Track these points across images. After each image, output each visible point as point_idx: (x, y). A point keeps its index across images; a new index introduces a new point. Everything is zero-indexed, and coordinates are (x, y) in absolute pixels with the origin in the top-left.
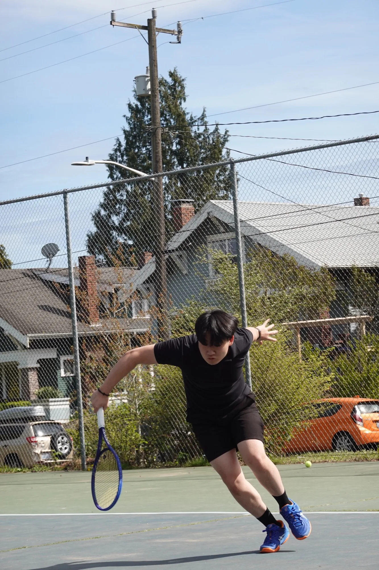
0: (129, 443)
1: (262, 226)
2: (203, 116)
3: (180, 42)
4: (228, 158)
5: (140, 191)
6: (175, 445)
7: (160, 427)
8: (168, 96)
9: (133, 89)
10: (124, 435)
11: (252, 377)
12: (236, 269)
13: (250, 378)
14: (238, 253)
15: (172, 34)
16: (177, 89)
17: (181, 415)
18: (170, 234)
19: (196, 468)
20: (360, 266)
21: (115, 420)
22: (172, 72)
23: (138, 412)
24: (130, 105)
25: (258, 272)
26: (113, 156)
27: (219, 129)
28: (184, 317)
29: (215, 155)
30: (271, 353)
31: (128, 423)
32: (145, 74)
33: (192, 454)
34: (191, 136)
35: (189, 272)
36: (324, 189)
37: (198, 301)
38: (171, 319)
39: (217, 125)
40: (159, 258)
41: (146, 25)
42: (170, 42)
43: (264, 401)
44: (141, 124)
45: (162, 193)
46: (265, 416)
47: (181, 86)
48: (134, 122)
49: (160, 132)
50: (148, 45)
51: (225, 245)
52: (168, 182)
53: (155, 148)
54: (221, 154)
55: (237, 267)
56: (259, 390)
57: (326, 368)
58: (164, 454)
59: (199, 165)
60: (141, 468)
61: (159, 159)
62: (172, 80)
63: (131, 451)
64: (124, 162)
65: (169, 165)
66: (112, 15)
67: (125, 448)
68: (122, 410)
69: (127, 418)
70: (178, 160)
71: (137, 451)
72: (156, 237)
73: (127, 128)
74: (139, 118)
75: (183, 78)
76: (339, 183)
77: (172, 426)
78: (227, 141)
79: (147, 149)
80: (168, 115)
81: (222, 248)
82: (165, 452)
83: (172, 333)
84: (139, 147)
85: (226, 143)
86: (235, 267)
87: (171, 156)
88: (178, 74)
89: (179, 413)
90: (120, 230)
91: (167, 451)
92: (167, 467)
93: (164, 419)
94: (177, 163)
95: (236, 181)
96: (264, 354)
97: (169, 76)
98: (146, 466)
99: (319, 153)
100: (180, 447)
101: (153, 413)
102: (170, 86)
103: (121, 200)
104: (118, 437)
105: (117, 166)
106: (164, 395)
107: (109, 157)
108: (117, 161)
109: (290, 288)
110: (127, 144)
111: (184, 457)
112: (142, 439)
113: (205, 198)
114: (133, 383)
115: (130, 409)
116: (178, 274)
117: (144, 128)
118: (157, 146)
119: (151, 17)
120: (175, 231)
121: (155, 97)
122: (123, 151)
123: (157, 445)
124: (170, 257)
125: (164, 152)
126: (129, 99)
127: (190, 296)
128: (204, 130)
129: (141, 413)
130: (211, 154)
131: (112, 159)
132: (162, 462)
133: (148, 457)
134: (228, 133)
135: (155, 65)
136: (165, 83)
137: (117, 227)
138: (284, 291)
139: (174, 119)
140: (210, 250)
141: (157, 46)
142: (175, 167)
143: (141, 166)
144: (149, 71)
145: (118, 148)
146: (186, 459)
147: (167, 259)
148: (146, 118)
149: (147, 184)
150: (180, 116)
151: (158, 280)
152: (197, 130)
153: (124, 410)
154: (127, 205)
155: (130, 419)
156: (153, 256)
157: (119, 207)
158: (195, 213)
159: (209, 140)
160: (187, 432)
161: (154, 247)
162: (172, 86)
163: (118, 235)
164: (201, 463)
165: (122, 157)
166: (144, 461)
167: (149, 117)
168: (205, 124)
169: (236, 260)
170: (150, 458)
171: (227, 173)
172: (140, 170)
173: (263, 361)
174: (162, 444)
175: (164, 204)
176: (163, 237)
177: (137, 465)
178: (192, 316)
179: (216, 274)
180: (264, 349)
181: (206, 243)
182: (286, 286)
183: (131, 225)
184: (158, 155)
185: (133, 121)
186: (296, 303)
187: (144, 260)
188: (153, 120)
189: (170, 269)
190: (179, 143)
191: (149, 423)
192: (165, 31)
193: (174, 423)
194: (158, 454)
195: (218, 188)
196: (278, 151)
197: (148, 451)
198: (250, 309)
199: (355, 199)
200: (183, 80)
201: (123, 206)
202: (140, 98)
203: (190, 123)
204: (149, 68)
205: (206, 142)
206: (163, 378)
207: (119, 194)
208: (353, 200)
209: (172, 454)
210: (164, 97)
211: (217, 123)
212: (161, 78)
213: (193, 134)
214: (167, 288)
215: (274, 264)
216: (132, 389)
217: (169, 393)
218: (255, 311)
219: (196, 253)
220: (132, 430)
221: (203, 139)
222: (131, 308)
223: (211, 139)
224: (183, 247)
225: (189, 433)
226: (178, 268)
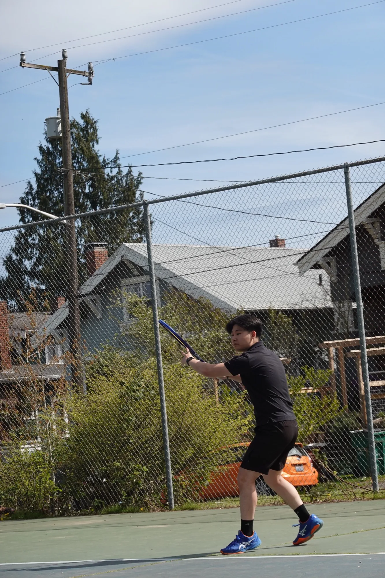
0: (42, 492)
1: (177, 269)
2: (116, 158)
3: (91, 84)
4: (142, 200)
5: (52, 234)
6: (90, 492)
7: (75, 474)
8: (80, 139)
9: (44, 132)
10: (37, 483)
11: (168, 421)
12: (151, 313)
13: (167, 422)
14: (153, 296)
15: (83, 76)
16: (89, 131)
17: (96, 462)
18: (83, 278)
19: (111, 515)
20: (276, 307)
21: (28, 468)
22: (84, 113)
23: (52, 459)
24: (41, 148)
25: (173, 315)
26: (24, 199)
27: (133, 171)
28: (99, 362)
29: (129, 198)
30: (187, 396)
31: (42, 470)
32: (56, 116)
33: (107, 501)
34: (105, 178)
35: (103, 317)
36: (238, 230)
37: (113, 346)
38: (85, 365)
39: (130, 167)
40: (72, 302)
41: (57, 66)
42: (81, 84)
43: (180, 446)
44: (52, 167)
45: (75, 236)
46: (182, 461)
47: (93, 128)
48: (46, 164)
49: (72, 175)
50: (58, 87)
51: (139, 288)
52: (80, 225)
53: (67, 190)
54: (135, 197)
55: (152, 311)
56: (175, 435)
57: (243, 411)
58: (79, 501)
59: (112, 207)
60: (56, 516)
61: (72, 202)
62: (84, 122)
63: (45, 500)
64: (36, 206)
65: (82, 207)
66: (22, 56)
67: (39, 497)
68: (35, 458)
69: (41, 466)
70: (91, 203)
71: (51, 499)
72: (68, 280)
73: (39, 171)
74: (51, 161)
75: (95, 120)
76: (254, 224)
77: (87, 473)
78: (141, 183)
79: (59, 192)
80: (80, 157)
81: (136, 291)
82: (80, 500)
83: (86, 378)
84: (51, 191)
85: (140, 185)
86: (150, 311)
87: (83, 199)
88: (90, 116)
89: (94, 459)
90: (33, 274)
91: (82, 499)
92: (82, 515)
93: (79, 465)
94: (90, 206)
95: (149, 222)
96: (180, 397)
97: (81, 118)
98: (61, 514)
99: (233, 193)
100: (96, 494)
101: (67, 460)
102: (82, 128)
103: (34, 244)
104: (32, 485)
105: (28, 210)
106: (79, 441)
107: (20, 201)
108: (28, 205)
109: (206, 332)
110: (38, 187)
111: (100, 505)
112: (57, 487)
113: (118, 241)
114: (47, 429)
115: (44, 457)
116: (92, 318)
117: (55, 171)
118: (69, 189)
119: (61, 58)
120: (88, 274)
121: (67, 139)
122: (35, 195)
123: (71, 493)
124: (83, 301)
125: (77, 195)
126: (40, 141)
127: (104, 341)
128: (117, 173)
129: (55, 460)
130: (124, 197)
131: (23, 202)
132: (77, 510)
133: (62, 506)
134: (142, 176)
135: (66, 107)
136: (77, 125)
137: (29, 272)
138: (200, 334)
139: (87, 162)
140: (124, 293)
141: (68, 88)
142: (88, 210)
143: (53, 210)
144: (60, 113)
145: (29, 191)
146: (102, 506)
147: (81, 303)
148: (57, 161)
149: (60, 228)
150: (93, 158)
151: (71, 324)
152: (110, 172)
153: (38, 457)
154: (40, 249)
155: (43, 466)
156: (66, 300)
157: (31, 252)
158: (109, 256)
159: (122, 182)
160: (102, 479)
161: (67, 290)
162: (84, 128)
163: (31, 280)
164: (117, 510)
165: (34, 200)
166: (59, 509)
167: (61, 160)
168: (118, 166)
169: (150, 304)
170: (64, 506)
171: (141, 216)
172: (52, 214)
173: (179, 405)
174: (77, 491)
175: (77, 247)
176: (76, 281)
177: (51, 513)
178: (106, 360)
179: (131, 317)
180: (180, 392)
181: (120, 287)
182: (202, 329)
183: (43, 269)
184: (70, 197)
185: (44, 163)
186: (212, 347)
187: (57, 304)
188: (65, 162)
189: (84, 313)
190: (92, 186)
191: (64, 470)
192: (76, 72)
193: (89, 470)
194: (74, 503)
195: (132, 231)
196: (192, 192)
197: (62, 499)
198: (165, 352)
199: (270, 241)
200: (95, 122)
201: (35, 250)
202: (52, 140)
203: (103, 165)
204: (60, 109)
205: (120, 184)
206: (77, 424)
207: (31, 239)
208: (269, 242)
209: (88, 502)
210: (76, 139)
211: (130, 165)
212: (73, 120)
213: (106, 177)
214: (81, 332)
215: (190, 307)
216: (45, 436)
217: (84, 439)
218: (171, 355)
219: (110, 296)
220: (46, 478)
221: (116, 181)
222: (44, 354)
223: (124, 181)
224: (96, 291)
225: (105, 480)
226: (91, 311)
